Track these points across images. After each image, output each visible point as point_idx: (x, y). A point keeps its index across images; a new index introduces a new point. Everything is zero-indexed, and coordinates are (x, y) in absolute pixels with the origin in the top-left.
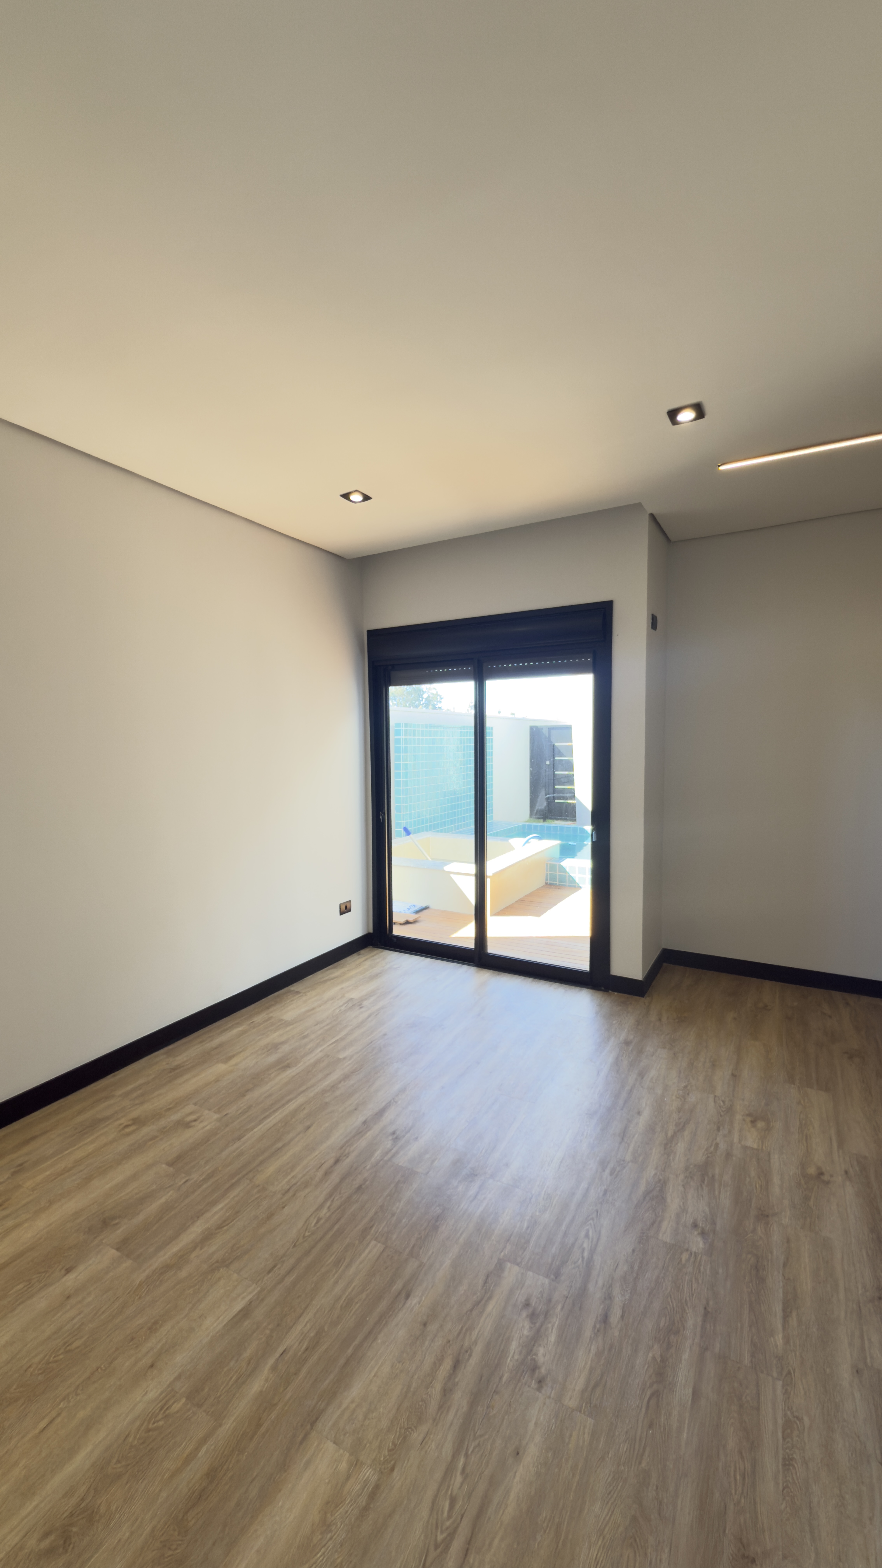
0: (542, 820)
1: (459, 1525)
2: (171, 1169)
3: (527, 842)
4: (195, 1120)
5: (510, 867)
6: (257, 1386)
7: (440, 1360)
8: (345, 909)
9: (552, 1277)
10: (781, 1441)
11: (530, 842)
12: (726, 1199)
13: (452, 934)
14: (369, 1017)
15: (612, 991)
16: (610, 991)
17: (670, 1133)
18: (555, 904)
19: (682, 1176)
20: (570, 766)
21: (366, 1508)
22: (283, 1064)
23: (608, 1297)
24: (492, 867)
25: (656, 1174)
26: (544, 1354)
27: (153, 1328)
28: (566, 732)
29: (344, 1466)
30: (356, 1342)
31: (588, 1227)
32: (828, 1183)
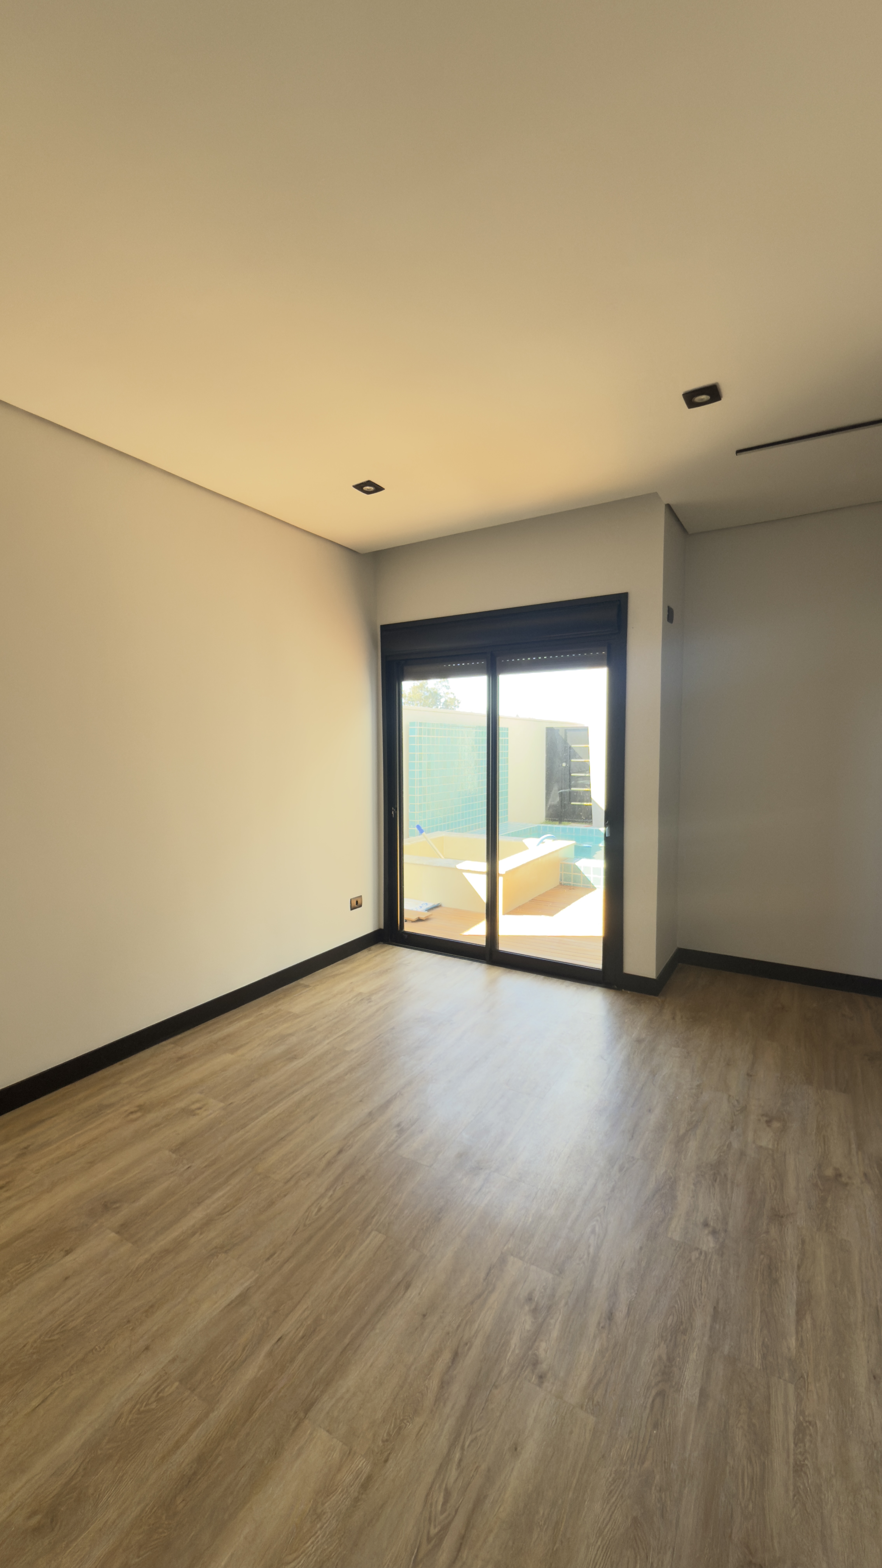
0: (558, 822)
1: (452, 1520)
2: (174, 1156)
3: (542, 842)
4: (200, 1108)
5: (523, 865)
6: (251, 1372)
7: (437, 1353)
8: (356, 904)
9: (557, 1272)
10: (792, 1446)
11: (544, 842)
12: (738, 1198)
13: (463, 931)
14: (377, 1011)
15: (625, 989)
16: (623, 990)
17: (682, 1131)
18: (569, 904)
19: (693, 1175)
20: (585, 768)
21: (357, 1500)
22: (290, 1056)
23: (614, 1294)
24: (504, 865)
25: (666, 1172)
26: (545, 1349)
27: (150, 1309)
28: (582, 733)
29: (336, 1455)
30: (353, 1331)
31: (595, 1223)
32: (846, 1184)
